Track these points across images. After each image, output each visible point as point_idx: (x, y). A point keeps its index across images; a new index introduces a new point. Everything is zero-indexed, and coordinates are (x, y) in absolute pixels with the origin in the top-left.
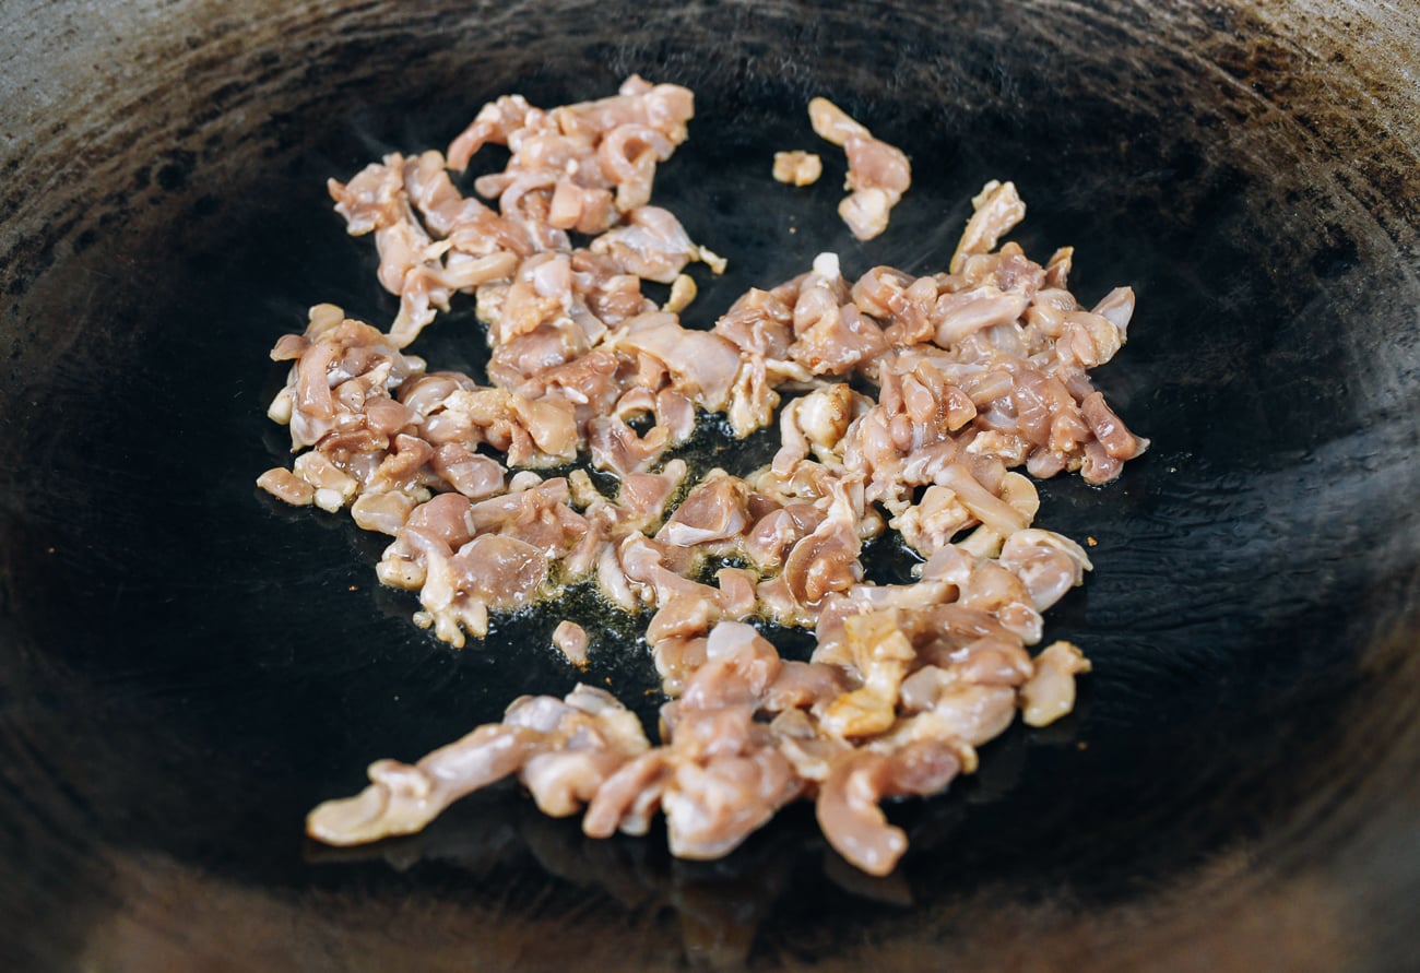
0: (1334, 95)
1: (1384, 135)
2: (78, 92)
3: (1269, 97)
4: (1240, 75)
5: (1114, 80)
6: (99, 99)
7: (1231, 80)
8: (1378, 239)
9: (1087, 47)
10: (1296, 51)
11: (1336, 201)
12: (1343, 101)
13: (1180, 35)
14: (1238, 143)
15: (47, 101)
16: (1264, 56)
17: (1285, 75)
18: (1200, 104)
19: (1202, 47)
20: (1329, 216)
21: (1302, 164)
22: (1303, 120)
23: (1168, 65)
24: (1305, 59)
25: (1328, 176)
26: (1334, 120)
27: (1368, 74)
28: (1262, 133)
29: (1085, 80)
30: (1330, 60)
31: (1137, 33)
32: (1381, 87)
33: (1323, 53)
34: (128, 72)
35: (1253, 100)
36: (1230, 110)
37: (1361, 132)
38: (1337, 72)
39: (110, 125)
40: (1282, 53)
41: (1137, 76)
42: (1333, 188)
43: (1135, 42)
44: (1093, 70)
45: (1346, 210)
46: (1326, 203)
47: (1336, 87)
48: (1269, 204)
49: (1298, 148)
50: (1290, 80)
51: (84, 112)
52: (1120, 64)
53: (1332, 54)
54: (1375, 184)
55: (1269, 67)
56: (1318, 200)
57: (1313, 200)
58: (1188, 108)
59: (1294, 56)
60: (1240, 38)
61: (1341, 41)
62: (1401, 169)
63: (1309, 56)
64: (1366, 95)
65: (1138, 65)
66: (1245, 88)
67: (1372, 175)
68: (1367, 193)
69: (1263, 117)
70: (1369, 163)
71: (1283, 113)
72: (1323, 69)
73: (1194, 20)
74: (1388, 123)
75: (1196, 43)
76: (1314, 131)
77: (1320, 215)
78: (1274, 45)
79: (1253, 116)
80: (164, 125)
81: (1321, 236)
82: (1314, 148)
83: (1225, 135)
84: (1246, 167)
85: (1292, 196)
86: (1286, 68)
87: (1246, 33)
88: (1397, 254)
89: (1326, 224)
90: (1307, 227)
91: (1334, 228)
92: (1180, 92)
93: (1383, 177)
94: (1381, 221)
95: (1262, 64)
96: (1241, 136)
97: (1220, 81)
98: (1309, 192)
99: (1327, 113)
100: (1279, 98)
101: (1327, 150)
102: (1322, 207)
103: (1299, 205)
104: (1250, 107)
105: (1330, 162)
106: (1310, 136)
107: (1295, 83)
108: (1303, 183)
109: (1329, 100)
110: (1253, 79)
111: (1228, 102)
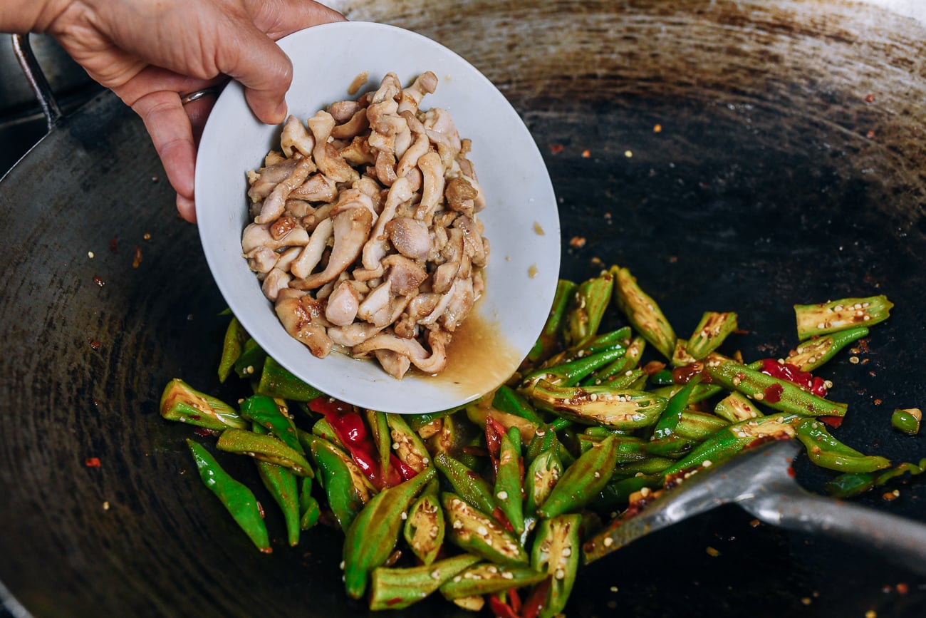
0: (908, 133)
4: (850, 127)
5: (777, 137)
7: (845, 130)
10: (879, 111)
12: (914, 135)
13: (810, 108)
14: (857, 165)
16: (862, 116)
17: (876, 124)
18: (829, 146)
19: (825, 114)
20: (921, 200)
21: (898, 173)
22: (893, 148)
23: (807, 126)
24: (886, 115)
25: (915, 177)
26: (911, 147)
28: (871, 158)
30: (902, 114)
31: (786, 110)
33: (897, 111)
35: (860, 140)
36: (848, 148)
38: (907, 121)
40: (873, 113)
41: (790, 134)
42: (919, 183)
43: (785, 115)
44: (763, 133)
46: (918, 193)
47: (908, 128)
48: (884, 196)
49: (894, 164)
50: (880, 127)
52: (778, 128)
53: (901, 111)
55: (867, 121)
56: (912, 192)
57: (909, 191)
59: (880, 115)
60: (847, 107)
61: (905, 103)
63: (889, 114)
65: (789, 128)
66: (854, 134)
69: (869, 149)
71: (880, 146)
72: (898, 119)
73: (817, 100)
75: (819, 113)
76: (901, 153)
77: (915, 200)
78: (865, 109)
79: (862, 149)
81: (919, 211)
82: (903, 163)
83: (848, 162)
84: (865, 178)
85: (897, 191)
86: (877, 121)
87: (848, 103)
89: (921, 204)
90: (909, 207)
92: (817, 140)
95: (861, 120)
96: (857, 161)
97: (839, 133)
98: (906, 188)
99: (906, 143)
100: (875, 137)
101: (912, 164)
102: (916, 195)
103: (902, 195)
104: (859, 144)
105: (914, 170)
106: (899, 156)
107: (884, 129)
108: (901, 183)
109: (906, 136)
110: (858, 128)
111: (846, 143)
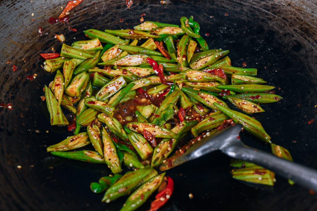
0: (290, 13)
1: (302, 20)
2: (15, 48)
3: (276, 14)
5: (241, 14)
6: (20, 49)
7: (267, 11)
8: (306, 42)
9: (234, 8)
10: (280, 4)
11: (295, 35)
12: (292, 14)
13: (254, 3)
14: (271, 25)
15: (9, 52)
16: (273, 6)
17: (278, 10)
18: (261, 17)
19: (259, 5)
20: (294, 39)
21: (286, 28)
22: (284, 19)
23: (253, 10)
24: (282, 6)
25: (292, 30)
26: (291, 18)
27: (296, 8)
28: (276, 22)
29: (235, 15)
30: (287, 6)
31: (245, 3)
32: (300, 10)
33: (286, 4)
34: (26, 42)
35: (272, 15)
36: (268, 18)
37: (297, 20)
38: (289, 8)
39: (24, 55)
40: (277, 5)
41: (247, 13)
42: (294, 32)
43: (245, 5)
44: (236, 12)
45: (297, 37)
46: (293, 36)
47: (290, 11)
48: (281, 37)
49: (284, 25)
50: (279, 10)
51: (18, 53)
52: (242, 11)
53: (288, 4)
54: (302, 31)
55: (274, 8)
56: (291, 35)
57: (290, 35)
58: (258, 18)
60: (267, 2)
62: (307, 27)
63: (283, 5)
64: (296, 12)
65: (246, 10)
66: (270, 13)
67: (301, 29)
68: (301, 33)
69: (275, 19)
70: (300, 27)
71: (279, 17)
72: (286, 7)
74: (302, 18)
75: (257, 4)
76: (287, 21)
77: (292, 38)
78: (274, 3)
79: (273, 19)
80: (36, 53)
81: (293, 43)
82: (287, 24)
83: (268, 24)
84: (274, 30)
85: (285, 35)
86: (278, 8)
88: (311, 45)
89: (294, 40)
90: (290, 41)
91: (296, 41)
92: (256, 15)
93: (304, 29)
94: (306, 39)
96: (271, 23)
97: (265, 12)
98: (289, 34)
99: (289, 17)
100: (278, 15)
101: (291, 25)
102: (292, 37)
103: (287, 37)
104: (272, 17)
105: (292, 27)
106: (286, 22)
107: (281, 11)
108: (287, 32)
109: (289, 14)
110: (271, 11)
111: (267, 16)
